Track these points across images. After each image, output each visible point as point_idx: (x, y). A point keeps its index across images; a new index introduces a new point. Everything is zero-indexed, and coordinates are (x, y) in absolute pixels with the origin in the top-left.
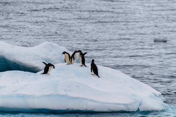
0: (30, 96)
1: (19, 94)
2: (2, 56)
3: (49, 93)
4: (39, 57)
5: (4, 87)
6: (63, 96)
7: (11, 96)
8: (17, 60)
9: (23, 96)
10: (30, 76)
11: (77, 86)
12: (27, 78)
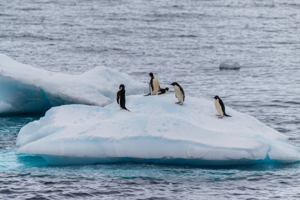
0: (107, 139)
1: (89, 137)
2: (39, 88)
3: (135, 134)
4: (94, 88)
5: (64, 127)
6: (156, 138)
7: (78, 140)
8: (63, 93)
9: (96, 140)
10: (98, 112)
11: (175, 124)
12: (95, 115)
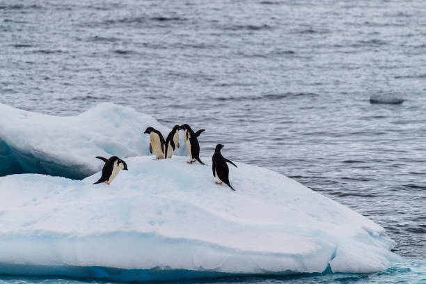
0: (65, 235)
4: (88, 139)
6: (145, 235)
7: (19, 236)
8: (35, 147)
10: (65, 187)
11: (179, 212)
12: (58, 193)
